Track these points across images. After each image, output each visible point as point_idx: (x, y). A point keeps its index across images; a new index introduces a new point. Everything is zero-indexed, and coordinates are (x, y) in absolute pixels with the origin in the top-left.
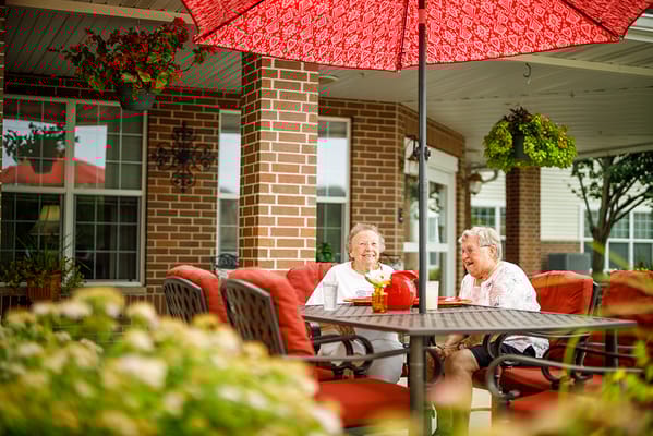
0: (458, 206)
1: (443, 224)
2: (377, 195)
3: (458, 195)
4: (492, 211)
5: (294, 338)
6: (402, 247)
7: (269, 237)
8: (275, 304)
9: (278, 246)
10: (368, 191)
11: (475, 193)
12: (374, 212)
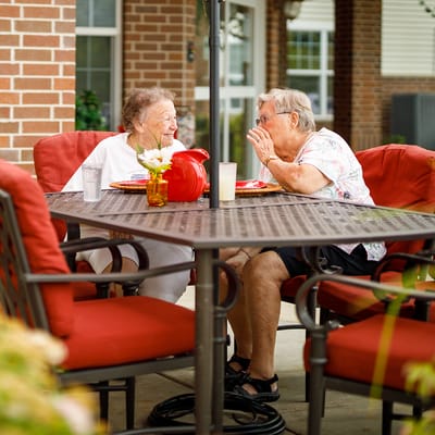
0: (269, 35)
1: (248, 60)
2: (159, 24)
3: (269, 20)
4: (317, 36)
5: (42, 252)
6: (192, 94)
7: (12, 90)
8: (16, 207)
9: (24, 102)
10: (147, 19)
11: (292, 18)
12: (154, 48)
